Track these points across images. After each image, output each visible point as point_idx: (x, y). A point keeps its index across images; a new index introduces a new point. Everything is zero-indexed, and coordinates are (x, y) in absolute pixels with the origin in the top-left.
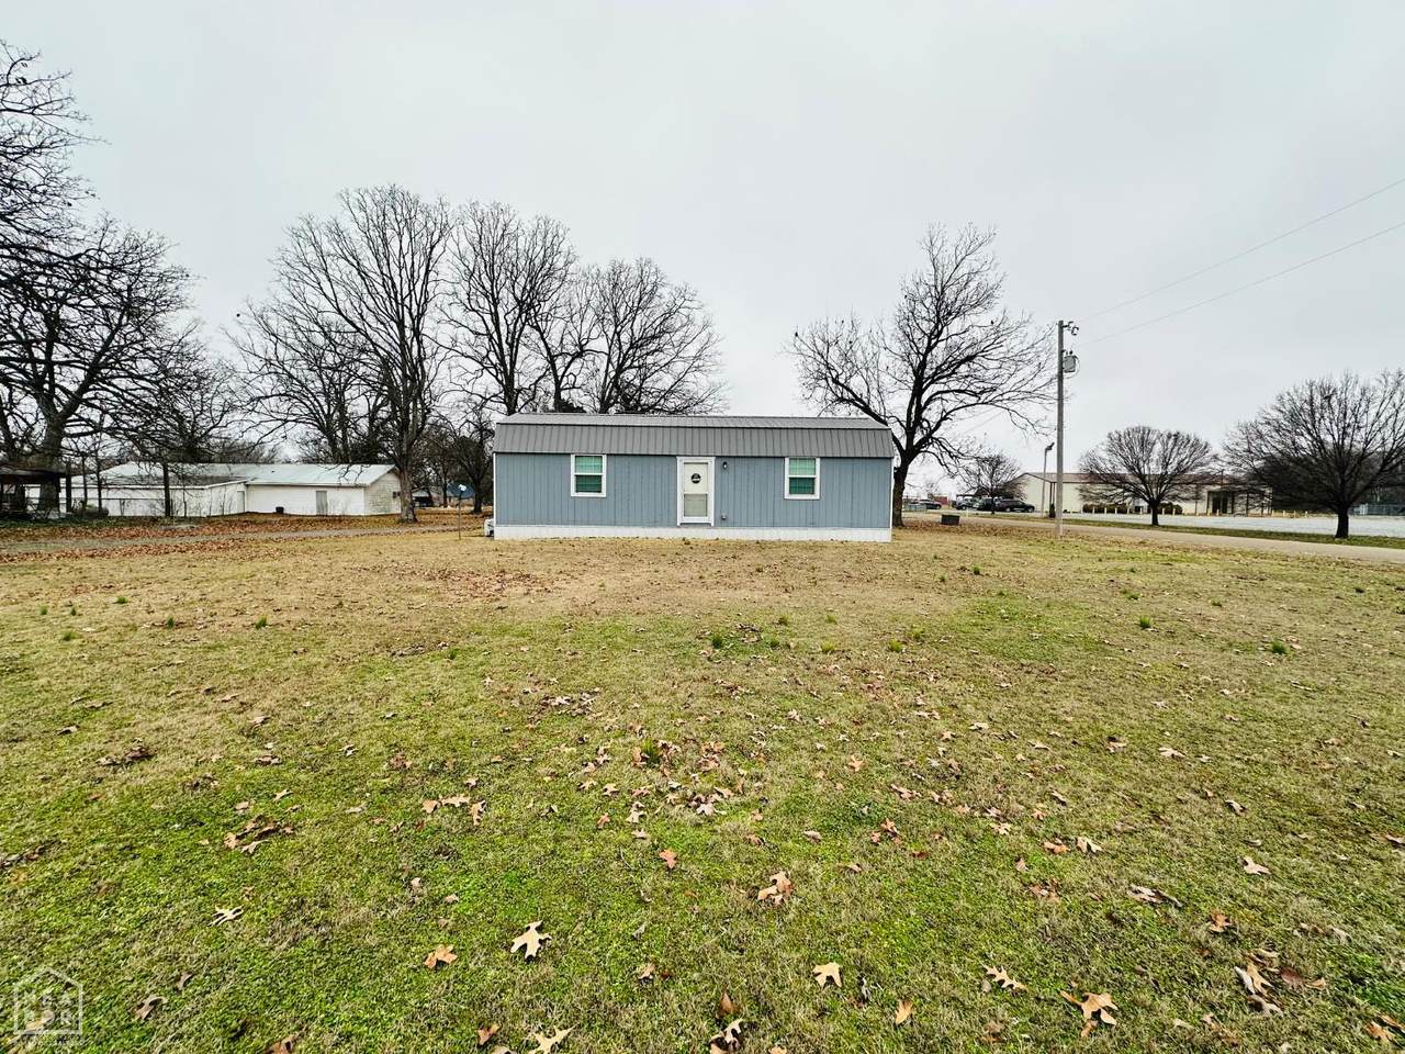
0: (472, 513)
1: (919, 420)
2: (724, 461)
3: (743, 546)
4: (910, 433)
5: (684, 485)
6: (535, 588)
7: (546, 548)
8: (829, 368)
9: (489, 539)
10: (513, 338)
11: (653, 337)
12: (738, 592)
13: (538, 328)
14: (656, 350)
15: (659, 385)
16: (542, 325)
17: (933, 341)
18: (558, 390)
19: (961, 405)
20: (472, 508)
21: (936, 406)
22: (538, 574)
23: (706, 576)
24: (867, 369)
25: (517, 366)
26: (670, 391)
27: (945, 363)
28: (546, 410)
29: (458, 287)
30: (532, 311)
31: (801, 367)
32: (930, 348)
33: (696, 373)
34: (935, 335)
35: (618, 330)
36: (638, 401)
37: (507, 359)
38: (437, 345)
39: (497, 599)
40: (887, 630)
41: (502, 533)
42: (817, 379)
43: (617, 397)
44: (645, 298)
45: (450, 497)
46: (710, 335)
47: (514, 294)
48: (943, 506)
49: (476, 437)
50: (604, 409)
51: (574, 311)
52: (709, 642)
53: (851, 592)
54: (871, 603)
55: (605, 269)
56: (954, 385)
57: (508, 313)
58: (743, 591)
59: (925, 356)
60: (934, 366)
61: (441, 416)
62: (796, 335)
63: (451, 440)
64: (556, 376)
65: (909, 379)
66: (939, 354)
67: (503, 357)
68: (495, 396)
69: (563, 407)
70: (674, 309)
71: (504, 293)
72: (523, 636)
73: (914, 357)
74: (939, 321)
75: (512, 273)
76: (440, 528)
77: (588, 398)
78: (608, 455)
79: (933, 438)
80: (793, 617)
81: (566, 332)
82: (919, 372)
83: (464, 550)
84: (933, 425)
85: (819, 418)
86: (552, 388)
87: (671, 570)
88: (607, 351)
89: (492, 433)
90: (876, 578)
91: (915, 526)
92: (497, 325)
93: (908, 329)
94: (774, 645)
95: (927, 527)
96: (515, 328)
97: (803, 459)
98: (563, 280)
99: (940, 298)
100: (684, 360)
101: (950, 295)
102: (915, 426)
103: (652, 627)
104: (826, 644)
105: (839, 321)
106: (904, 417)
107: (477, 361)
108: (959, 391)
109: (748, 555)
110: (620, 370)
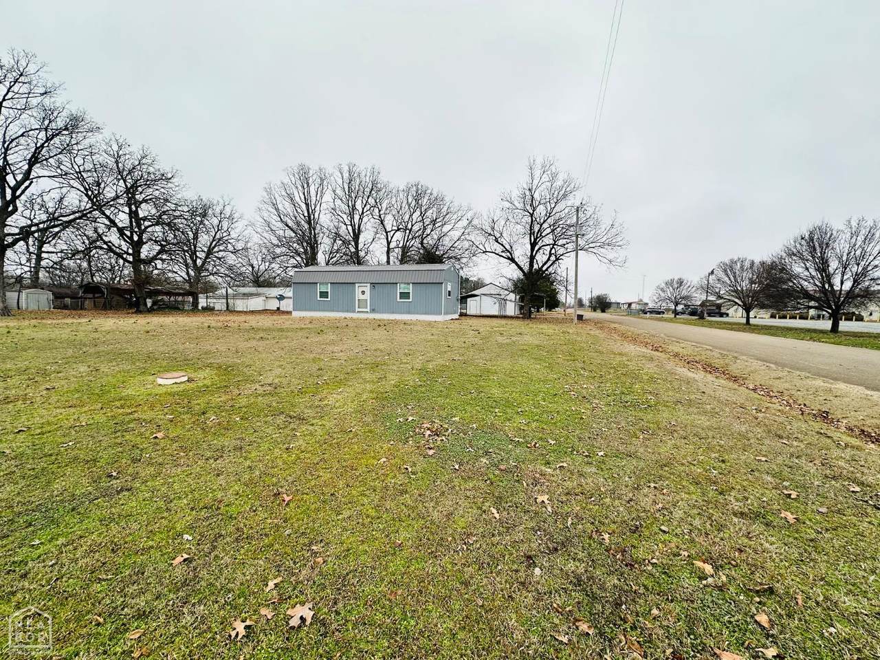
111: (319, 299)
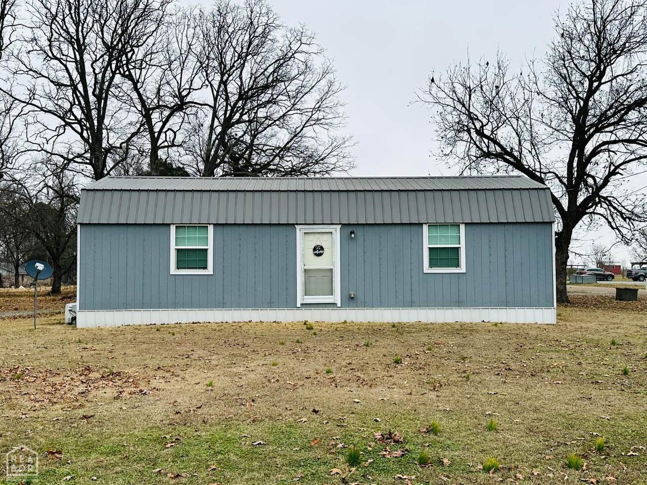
0: (48, 294)
1: (583, 174)
2: (350, 229)
3: (376, 331)
4: (572, 191)
5: (304, 259)
6: (128, 390)
7: (140, 338)
8: (472, 119)
9: (70, 327)
10: (101, 89)
11: (266, 87)
12: (373, 390)
13: (130, 77)
14: (269, 102)
15: (273, 142)
16: (135, 73)
17: (595, 84)
18: (155, 148)
19: (633, 157)
20: (49, 288)
21: (602, 158)
22: (129, 371)
23: (333, 369)
24: (518, 118)
25: (106, 121)
26: (286, 148)
27: (611, 107)
28: (140, 173)
29: (38, 33)
30: (124, 58)
31: (438, 119)
32: (591, 92)
33: (316, 127)
34: (596, 77)
35: (225, 78)
36: (248, 161)
37: (94, 113)
38: (12, 99)
39: (81, 406)
40: (561, 440)
41: (88, 320)
42: (459, 131)
43: (224, 156)
44: (256, 42)
45: (23, 276)
46: (331, 84)
47: (103, 38)
48: (616, 277)
49: (56, 204)
50: (209, 172)
51: (173, 58)
52: (342, 458)
53: (511, 390)
54: (537, 404)
55: (210, 8)
56: (622, 134)
57: (96, 61)
58: (380, 388)
59: (586, 101)
60: (598, 112)
61: (14, 180)
62: (433, 80)
63: (25, 207)
64: (152, 132)
65: (568, 127)
66: (603, 97)
67: (89, 111)
68: (79, 156)
69: (162, 169)
70: (290, 54)
71: (91, 38)
72: (114, 453)
73: (572, 102)
74: (601, 60)
75: (100, 16)
76: (11, 314)
77: (190, 157)
78: (214, 225)
79: (600, 197)
80: (442, 423)
81: (164, 81)
82: (579, 119)
83: (40, 342)
84: (600, 182)
85: (461, 177)
86: (148, 146)
87: (292, 363)
88: (212, 104)
89: (77, 200)
90: (542, 370)
91: (585, 303)
92: (82, 74)
93: (565, 71)
94: (423, 462)
95: (599, 303)
96: (103, 77)
97: (445, 225)
98: (159, 22)
99: (600, 34)
100: (301, 112)
101: (612, 30)
102: (578, 183)
103: (272, 438)
104: (490, 460)
105: (483, 63)
106: (563, 172)
107: (59, 117)
108: (629, 141)
109: (383, 342)
110: (227, 124)
111: (173, 270)
